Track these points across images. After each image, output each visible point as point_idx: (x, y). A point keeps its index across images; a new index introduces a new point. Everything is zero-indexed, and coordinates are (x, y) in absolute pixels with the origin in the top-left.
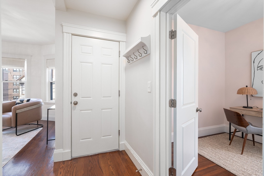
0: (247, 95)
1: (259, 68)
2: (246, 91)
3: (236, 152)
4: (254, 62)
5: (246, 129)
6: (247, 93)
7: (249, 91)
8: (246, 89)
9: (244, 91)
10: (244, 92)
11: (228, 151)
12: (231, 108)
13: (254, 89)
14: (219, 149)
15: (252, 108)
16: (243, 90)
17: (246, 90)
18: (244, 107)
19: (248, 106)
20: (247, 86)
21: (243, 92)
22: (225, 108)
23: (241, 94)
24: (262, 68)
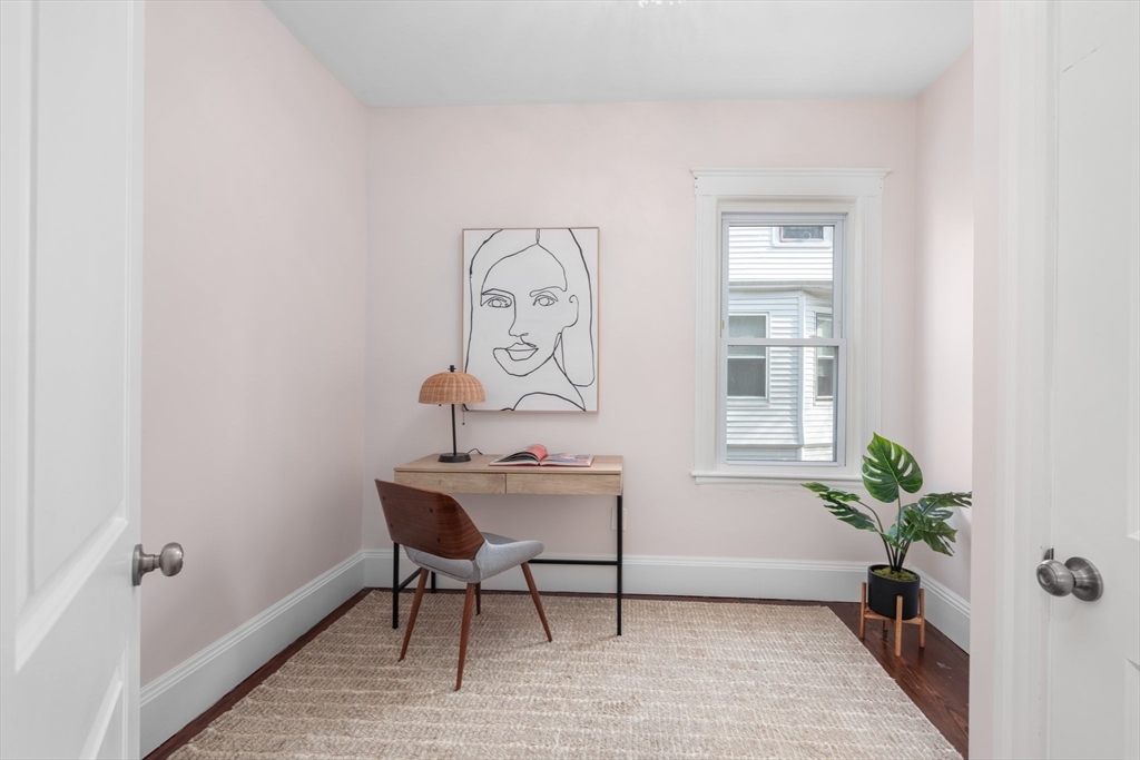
0: (453, 406)
1: (486, 298)
2: (455, 389)
3: (435, 686)
4: (471, 273)
5: (476, 566)
6: (457, 395)
7: (463, 389)
8: (451, 381)
9: (446, 389)
10: (448, 393)
11: (405, 699)
12: (398, 471)
13: (474, 381)
14: (365, 717)
15: (467, 458)
16: (443, 386)
17: (454, 385)
18: (444, 459)
19: (458, 451)
20: (452, 369)
21: (442, 393)
22: (382, 479)
23: (435, 401)
24: (496, 298)
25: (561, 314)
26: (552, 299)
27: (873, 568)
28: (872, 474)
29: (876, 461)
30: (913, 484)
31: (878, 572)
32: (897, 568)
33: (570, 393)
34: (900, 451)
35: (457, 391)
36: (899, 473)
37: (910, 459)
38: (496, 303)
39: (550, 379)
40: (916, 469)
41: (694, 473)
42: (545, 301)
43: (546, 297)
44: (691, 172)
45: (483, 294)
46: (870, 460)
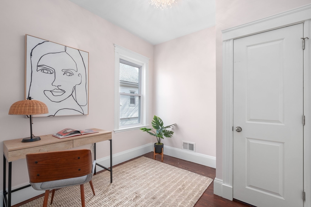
1: (39, 68)
4: (31, 55)
19: (33, 136)
24: (44, 69)
25: (74, 80)
26: (71, 74)
27: (155, 144)
28: (154, 124)
29: (155, 121)
30: (162, 125)
31: (156, 144)
32: (159, 143)
33: (78, 108)
34: (159, 118)
35: (41, 109)
36: (159, 123)
37: (161, 120)
38: (45, 71)
39: (70, 103)
40: (162, 122)
41: (115, 130)
42: (68, 74)
43: (69, 72)
44: (114, 44)
45: (38, 66)
46: (154, 121)
